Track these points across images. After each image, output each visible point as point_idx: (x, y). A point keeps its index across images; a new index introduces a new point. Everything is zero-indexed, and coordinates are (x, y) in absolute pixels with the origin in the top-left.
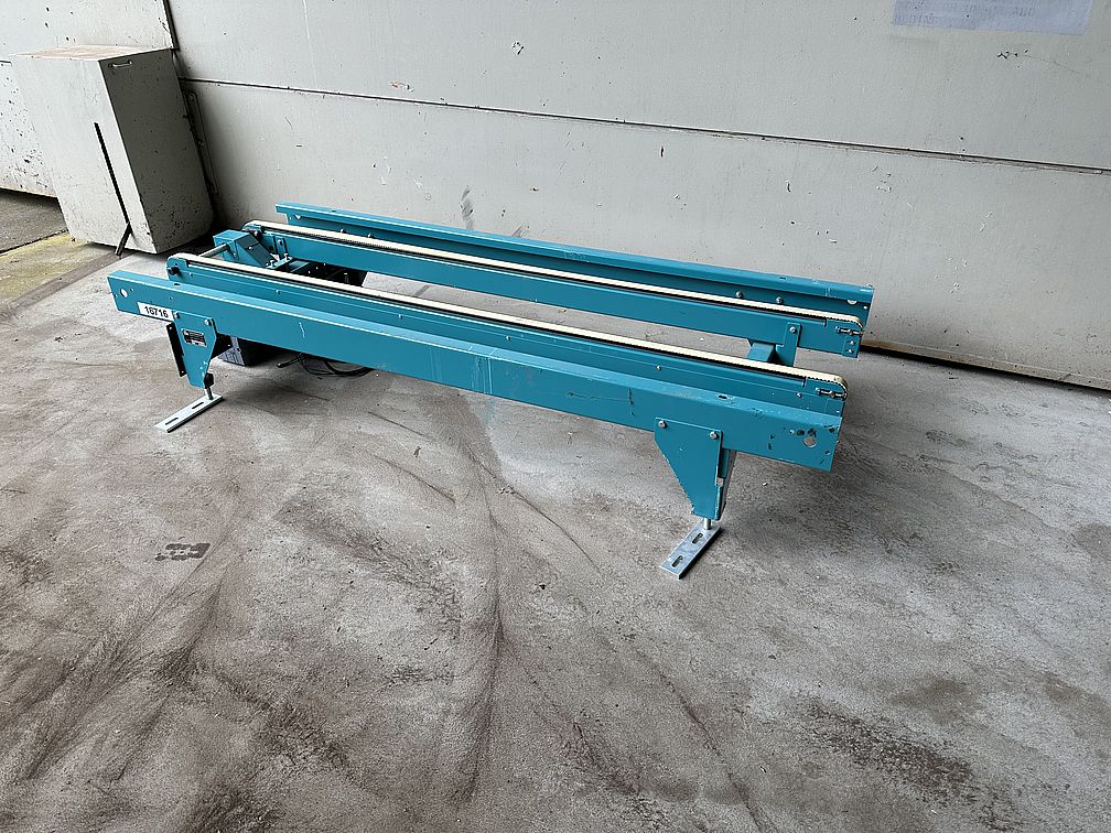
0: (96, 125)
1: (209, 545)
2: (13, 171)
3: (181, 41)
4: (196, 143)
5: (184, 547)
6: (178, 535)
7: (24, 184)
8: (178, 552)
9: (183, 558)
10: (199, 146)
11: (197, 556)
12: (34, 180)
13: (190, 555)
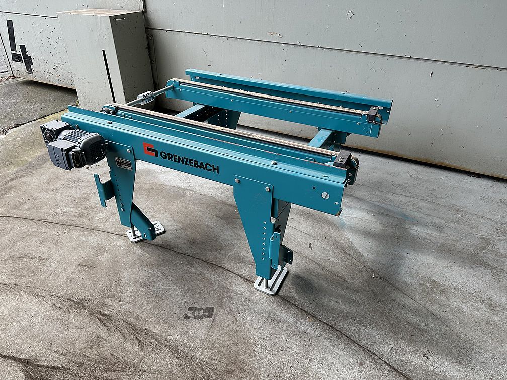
0: (104, 51)
1: (213, 308)
2: (46, 73)
3: (148, 7)
4: (151, 62)
5: (199, 310)
6: (192, 301)
7: (52, 80)
8: (196, 313)
9: (201, 318)
10: (151, 64)
11: (210, 316)
12: (57, 79)
13: (205, 316)
